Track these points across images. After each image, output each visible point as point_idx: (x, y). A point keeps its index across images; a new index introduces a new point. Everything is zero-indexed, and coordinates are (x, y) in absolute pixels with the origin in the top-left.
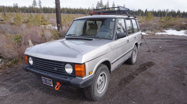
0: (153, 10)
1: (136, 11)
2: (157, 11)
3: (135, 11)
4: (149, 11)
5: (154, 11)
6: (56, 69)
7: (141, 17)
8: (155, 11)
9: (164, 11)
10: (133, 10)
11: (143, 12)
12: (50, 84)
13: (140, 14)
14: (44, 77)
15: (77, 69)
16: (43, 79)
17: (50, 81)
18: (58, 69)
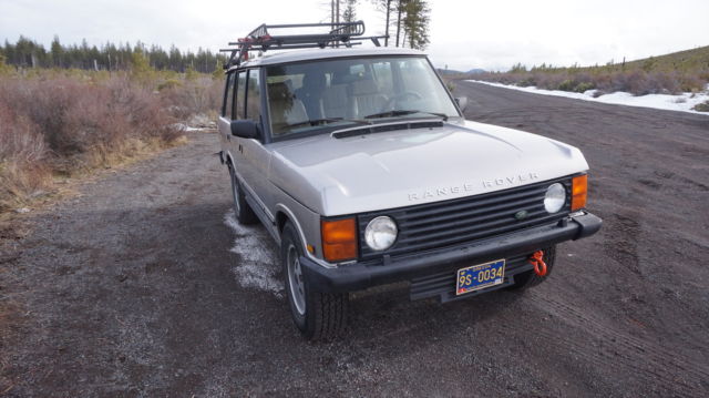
0: (85, 44)
2: (99, 49)
4: (66, 46)
5: (91, 46)
6: (522, 213)
8: (95, 48)
9: (129, 49)
11: (43, 50)
12: (493, 280)
13: (34, 60)
14: (467, 269)
15: (576, 190)
16: (462, 277)
17: (497, 266)
18: (529, 211)
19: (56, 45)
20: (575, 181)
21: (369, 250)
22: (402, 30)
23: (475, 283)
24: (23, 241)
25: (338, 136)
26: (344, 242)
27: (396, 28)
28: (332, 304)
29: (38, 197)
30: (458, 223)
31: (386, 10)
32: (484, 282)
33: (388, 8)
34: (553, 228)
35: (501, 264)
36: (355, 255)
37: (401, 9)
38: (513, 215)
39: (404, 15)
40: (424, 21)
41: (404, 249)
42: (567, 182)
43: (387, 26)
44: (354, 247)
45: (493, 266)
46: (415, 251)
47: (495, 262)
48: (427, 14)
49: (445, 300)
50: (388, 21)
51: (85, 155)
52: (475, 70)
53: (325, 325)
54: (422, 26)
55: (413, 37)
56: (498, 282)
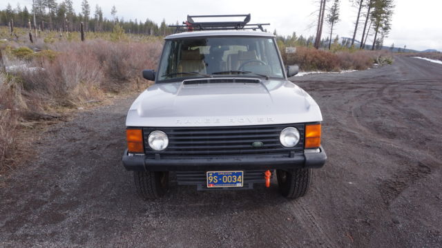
1: (141, 24)
3: (139, 23)
6: (258, 143)
7: (155, 38)
10: (133, 21)
11: (157, 27)
12: (235, 183)
13: (152, 32)
14: (214, 172)
15: (309, 134)
16: (211, 176)
17: (238, 175)
18: (264, 143)
19: (163, 24)
20: (308, 127)
21: (151, 149)
22: (369, 20)
23: (220, 182)
24: (67, 123)
25: (186, 83)
26: (136, 142)
27: (365, 19)
28: (145, 179)
29: (91, 103)
30: (208, 142)
31: (359, 6)
32: (227, 183)
33: (361, 5)
34: (286, 156)
35: (240, 174)
36: (142, 151)
37: (370, 6)
38: (251, 143)
39: (373, 10)
40: (388, 14)
41: (172, 152)
42: (302, 127)
43: (358, 17)
44: (141, 146)
45: (233, 174)
46: (181, 155)
47: (236, 172)
48: (391, 9)
49: (200, 188)
50: (359, 13)
51: (130, 84)
52: (429, 50)
53: (142, 189)
54: (386, 17)
55: (378, 25)
56: (239, 185)
